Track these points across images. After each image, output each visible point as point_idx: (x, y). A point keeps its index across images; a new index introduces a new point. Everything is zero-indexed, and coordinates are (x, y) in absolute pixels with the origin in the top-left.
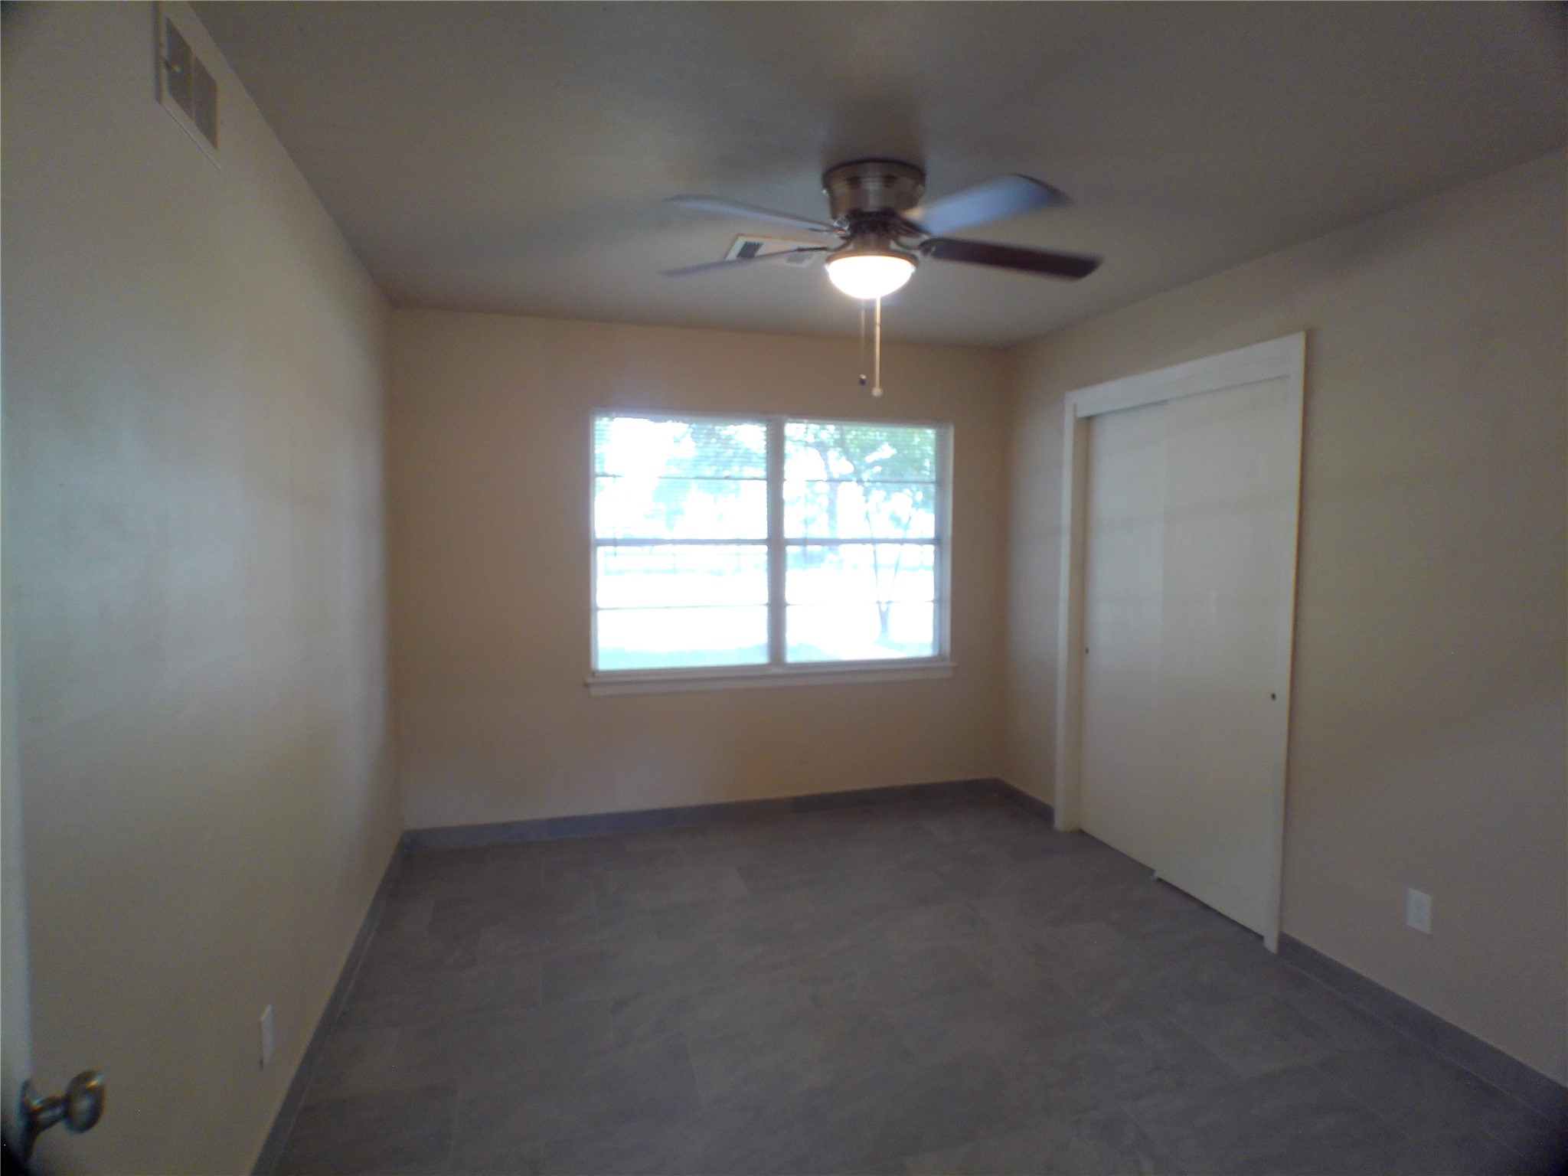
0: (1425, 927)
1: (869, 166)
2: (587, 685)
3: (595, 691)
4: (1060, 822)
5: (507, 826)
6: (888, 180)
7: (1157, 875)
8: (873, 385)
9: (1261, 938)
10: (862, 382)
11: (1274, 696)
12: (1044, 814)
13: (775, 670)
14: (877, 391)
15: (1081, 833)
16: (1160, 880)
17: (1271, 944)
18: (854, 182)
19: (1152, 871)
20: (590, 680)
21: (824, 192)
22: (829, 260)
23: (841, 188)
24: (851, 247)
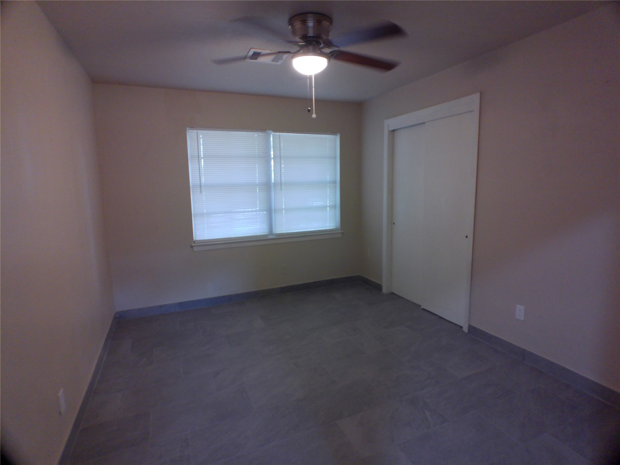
0: (522, 318)
1: (310, 15)
2: (192, 247)
3: (195, 249)
4: (385, 290)
5: (161, 307)
6: (318, 22)
7: (422, 307)
8: (313, 113)
9: (462, 327)
10: (309, 111)
11: (467, 237)
12: (379, 287)
13: (270, 237)
14: (314, 116)
15: (393, 293)
16: (423, 309)
17: (465, 329)
18: (304, 22)
19: (420, 306)
20: (193, 245)
21: (290, 27)
22: (293, 57)
23: (298, 25)
24: (301, 52)
